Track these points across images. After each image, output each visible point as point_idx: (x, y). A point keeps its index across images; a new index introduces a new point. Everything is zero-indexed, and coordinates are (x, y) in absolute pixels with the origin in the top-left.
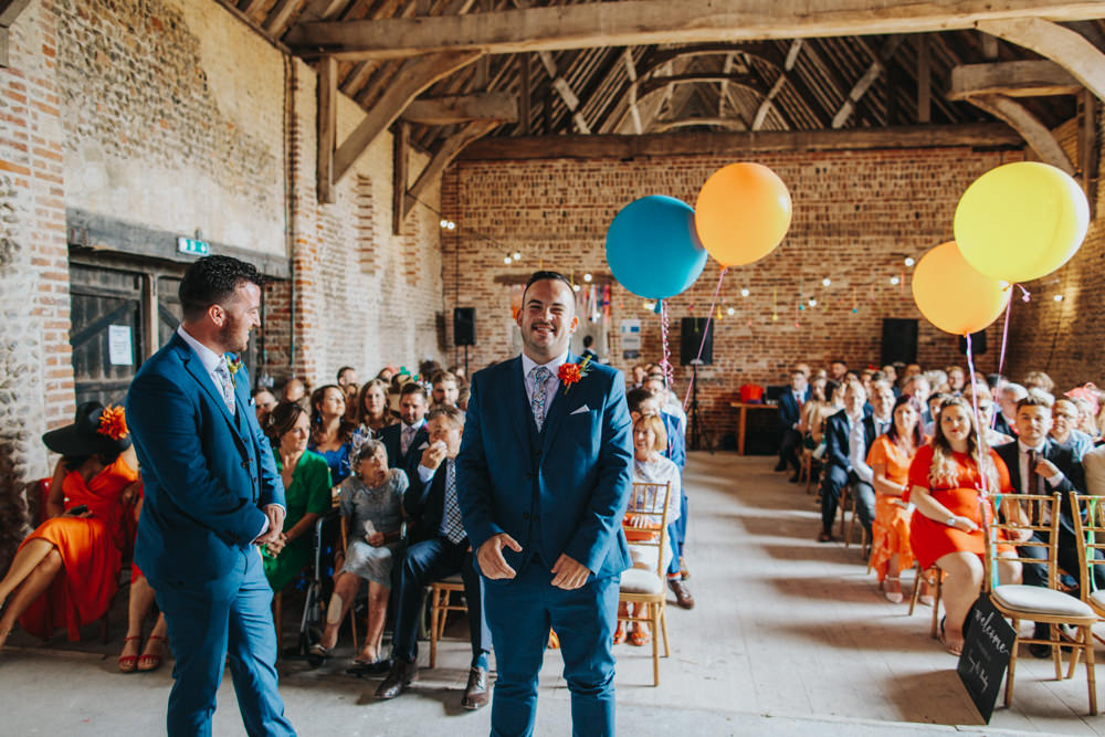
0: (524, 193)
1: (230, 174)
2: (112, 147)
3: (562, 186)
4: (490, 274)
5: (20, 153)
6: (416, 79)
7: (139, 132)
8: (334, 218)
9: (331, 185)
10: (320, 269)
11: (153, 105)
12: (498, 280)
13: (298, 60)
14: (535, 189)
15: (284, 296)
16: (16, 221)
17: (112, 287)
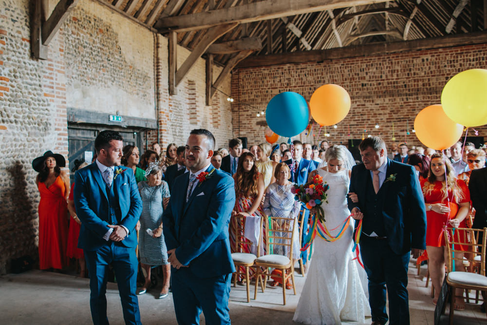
0: (270, 81)
1: (131, 87)
2: (84, 82)
3: (288, 77)
4: (254, 121)
5: (51, 90)
6: (209, 38)
7: (94, 75)
8: (177, 101)
9: (174, 87)
10: (171, 124)
11: (99, 63)
12: (258, 123)
13: (160, 35)
14: (275, 79)
15: (155, 136)
16: (50, 115)
17: (85, 136)
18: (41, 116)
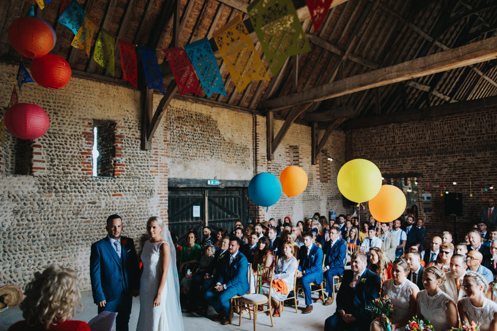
0: (377, 139)
1: (229, 158)
2: (186, 159)
3: (392, 135)
5: (156, 168)
7: (195, 153)
8: (277, 164)
9: (272, 154)
11: (200, 145)
13: (258, 115)
14: (382, 138)
16: (154, 184)
17: (194, 195)
18: (148, 185)
